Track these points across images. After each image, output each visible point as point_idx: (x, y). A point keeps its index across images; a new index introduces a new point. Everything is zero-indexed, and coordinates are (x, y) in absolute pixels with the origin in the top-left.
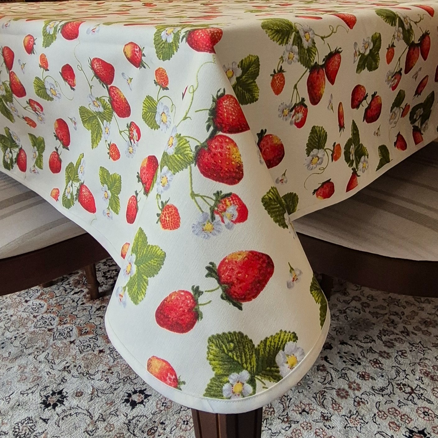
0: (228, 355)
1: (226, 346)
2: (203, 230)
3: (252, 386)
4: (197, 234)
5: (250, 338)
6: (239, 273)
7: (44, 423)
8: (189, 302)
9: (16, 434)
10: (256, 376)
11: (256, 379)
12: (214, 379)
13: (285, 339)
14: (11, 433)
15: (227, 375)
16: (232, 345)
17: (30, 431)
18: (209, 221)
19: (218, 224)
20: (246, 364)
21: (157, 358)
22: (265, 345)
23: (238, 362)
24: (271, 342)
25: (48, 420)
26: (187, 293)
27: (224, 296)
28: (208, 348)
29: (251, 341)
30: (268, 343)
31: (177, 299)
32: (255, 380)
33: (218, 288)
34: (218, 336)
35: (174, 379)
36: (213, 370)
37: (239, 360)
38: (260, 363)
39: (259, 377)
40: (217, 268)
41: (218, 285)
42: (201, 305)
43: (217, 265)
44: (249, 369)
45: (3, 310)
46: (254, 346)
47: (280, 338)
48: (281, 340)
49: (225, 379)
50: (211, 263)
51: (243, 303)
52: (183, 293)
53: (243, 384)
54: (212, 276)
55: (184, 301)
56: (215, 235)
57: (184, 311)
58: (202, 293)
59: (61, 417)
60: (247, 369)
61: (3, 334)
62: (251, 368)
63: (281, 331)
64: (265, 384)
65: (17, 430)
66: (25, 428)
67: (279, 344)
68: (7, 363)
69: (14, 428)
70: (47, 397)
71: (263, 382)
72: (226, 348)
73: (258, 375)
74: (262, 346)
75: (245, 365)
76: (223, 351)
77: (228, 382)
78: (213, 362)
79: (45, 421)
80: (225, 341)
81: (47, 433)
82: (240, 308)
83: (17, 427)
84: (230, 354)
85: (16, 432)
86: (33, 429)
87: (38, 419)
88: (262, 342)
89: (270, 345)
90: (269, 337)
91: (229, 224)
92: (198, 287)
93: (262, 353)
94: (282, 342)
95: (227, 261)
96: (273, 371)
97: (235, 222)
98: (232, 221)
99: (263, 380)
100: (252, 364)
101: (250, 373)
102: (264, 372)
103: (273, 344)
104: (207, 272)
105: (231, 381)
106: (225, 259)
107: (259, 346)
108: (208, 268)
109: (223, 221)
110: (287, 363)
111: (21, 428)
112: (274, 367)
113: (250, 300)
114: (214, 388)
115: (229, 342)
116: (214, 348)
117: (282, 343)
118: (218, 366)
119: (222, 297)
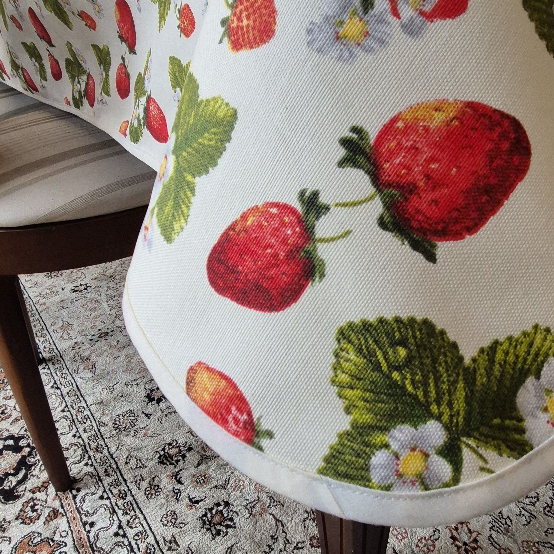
0: (389, 377)
1: (385, 354)
2: (338, 38)
3: (451, 462)
4: (319, 50)
5: (452, 337)
6: (432, 159)
7: (146, 418)
8: (289, 232)
9: (116, 426)
10: (464, 439)
11: (463, 446)
12: (348, 434)
13: (544, 349)
14: (111, 424)
15: (385, 430)
16: (402, 352)
17: (131, 424)
18: (355, 13)
19: (382, 21)
20: (439, 405)
21: (208, 368)
22: (492, 361)
23: (416, 398)
24: (507, 353)
25: (151, 415)
26: (285, 208)
27: (387, 219)
28: (337, 355)
29: (454, 346)
30: (499, 356)
31: (260, 226)
32: (460, 450)
33: (371, 198)
34: (366, 326)
35: (245, 422)
36: (348, 411)
37: (420, 394)
38: (475, 405)
39: (471, 442)
40: (372, 142)
41: (371, 190)
42: (322, 240)
43: (373, 134)
44: (445, 418)
45: (116, 298)
46: (461, 359)
47: (531, 345)
48: (533, 352)
49: (378, 438)
50: (355, 130)
51: (439, 244)
52: (274, 211)
53: (427, 456)
54: (356, 165)
55: (276, 229)
56: (369, 50)
57: (275, 256)
58: (327, 208)
59: (165, 413)
60: (439, 418)
61: (113, 322)
62: (451, 416)
63: (536, 327)
64: (485, 461)
65: (118, 422)
66: (126, 421)
67: (529, 362)
68: (115, 351)
69: (115, 420)
70: (152, 391)
71: (481, 457)
72: (386, 359)
73: (469, 436)
74: (483, 362)
75: (434, 408)
76: (377, 367)
77: (386, 446)
78: (348, 392)
79: (148, 416)
80: (384, 340)
81: (149, 429)
82: (431, 257)
83: (117, 419)
84: (396, 375)
85: (116, 424)
86: (134, 423)
87: (140, 413)
88: (482, 351)
89: (505, 361)
90: (502, 339)
91: (411, 21)
92: (315, 195)
93: (481, 379)
94: (537, 355)
95: (400, 124)
96: (508, 428)
97: (430, 16)
98: (422, 13)
99: (481, 451)
100: (456, 407)
101: (447, 428)
102: (484, 430)
103: (511, 358)
104: (342, 152)
105: (394, 446)
106: (394, 120)
107: (474, 360)
108: (345, 142)
109: (395, 13)
110: (546, 410)
111: (122, 420)
112: (511, 419)
113: (458, 236)
114: (348, 458)
115: (394, 344)
116: (352, 356)
117: (534, 360)
118: (360, 404)
119: (382, 223)
